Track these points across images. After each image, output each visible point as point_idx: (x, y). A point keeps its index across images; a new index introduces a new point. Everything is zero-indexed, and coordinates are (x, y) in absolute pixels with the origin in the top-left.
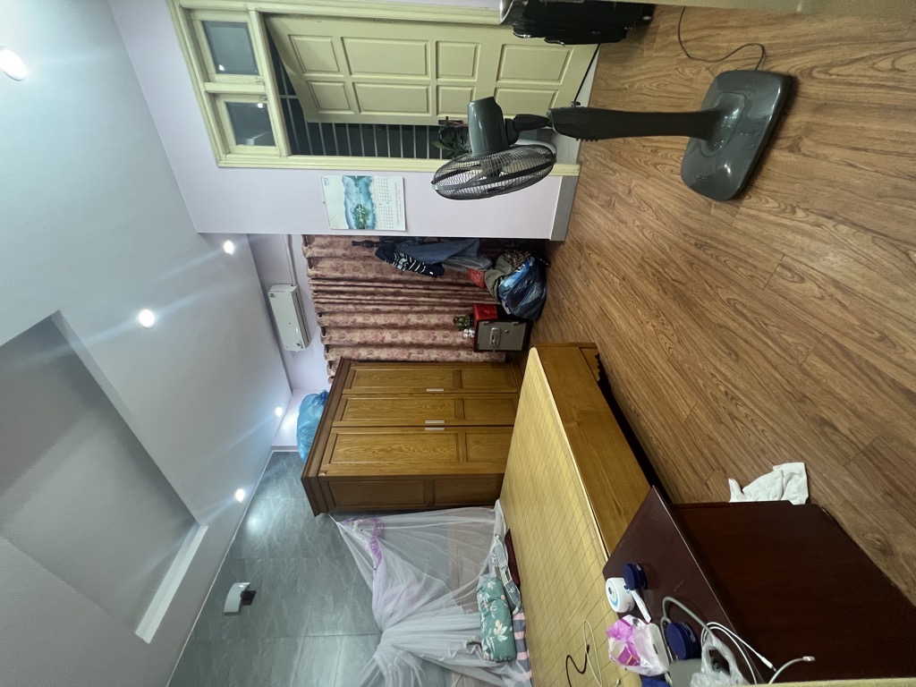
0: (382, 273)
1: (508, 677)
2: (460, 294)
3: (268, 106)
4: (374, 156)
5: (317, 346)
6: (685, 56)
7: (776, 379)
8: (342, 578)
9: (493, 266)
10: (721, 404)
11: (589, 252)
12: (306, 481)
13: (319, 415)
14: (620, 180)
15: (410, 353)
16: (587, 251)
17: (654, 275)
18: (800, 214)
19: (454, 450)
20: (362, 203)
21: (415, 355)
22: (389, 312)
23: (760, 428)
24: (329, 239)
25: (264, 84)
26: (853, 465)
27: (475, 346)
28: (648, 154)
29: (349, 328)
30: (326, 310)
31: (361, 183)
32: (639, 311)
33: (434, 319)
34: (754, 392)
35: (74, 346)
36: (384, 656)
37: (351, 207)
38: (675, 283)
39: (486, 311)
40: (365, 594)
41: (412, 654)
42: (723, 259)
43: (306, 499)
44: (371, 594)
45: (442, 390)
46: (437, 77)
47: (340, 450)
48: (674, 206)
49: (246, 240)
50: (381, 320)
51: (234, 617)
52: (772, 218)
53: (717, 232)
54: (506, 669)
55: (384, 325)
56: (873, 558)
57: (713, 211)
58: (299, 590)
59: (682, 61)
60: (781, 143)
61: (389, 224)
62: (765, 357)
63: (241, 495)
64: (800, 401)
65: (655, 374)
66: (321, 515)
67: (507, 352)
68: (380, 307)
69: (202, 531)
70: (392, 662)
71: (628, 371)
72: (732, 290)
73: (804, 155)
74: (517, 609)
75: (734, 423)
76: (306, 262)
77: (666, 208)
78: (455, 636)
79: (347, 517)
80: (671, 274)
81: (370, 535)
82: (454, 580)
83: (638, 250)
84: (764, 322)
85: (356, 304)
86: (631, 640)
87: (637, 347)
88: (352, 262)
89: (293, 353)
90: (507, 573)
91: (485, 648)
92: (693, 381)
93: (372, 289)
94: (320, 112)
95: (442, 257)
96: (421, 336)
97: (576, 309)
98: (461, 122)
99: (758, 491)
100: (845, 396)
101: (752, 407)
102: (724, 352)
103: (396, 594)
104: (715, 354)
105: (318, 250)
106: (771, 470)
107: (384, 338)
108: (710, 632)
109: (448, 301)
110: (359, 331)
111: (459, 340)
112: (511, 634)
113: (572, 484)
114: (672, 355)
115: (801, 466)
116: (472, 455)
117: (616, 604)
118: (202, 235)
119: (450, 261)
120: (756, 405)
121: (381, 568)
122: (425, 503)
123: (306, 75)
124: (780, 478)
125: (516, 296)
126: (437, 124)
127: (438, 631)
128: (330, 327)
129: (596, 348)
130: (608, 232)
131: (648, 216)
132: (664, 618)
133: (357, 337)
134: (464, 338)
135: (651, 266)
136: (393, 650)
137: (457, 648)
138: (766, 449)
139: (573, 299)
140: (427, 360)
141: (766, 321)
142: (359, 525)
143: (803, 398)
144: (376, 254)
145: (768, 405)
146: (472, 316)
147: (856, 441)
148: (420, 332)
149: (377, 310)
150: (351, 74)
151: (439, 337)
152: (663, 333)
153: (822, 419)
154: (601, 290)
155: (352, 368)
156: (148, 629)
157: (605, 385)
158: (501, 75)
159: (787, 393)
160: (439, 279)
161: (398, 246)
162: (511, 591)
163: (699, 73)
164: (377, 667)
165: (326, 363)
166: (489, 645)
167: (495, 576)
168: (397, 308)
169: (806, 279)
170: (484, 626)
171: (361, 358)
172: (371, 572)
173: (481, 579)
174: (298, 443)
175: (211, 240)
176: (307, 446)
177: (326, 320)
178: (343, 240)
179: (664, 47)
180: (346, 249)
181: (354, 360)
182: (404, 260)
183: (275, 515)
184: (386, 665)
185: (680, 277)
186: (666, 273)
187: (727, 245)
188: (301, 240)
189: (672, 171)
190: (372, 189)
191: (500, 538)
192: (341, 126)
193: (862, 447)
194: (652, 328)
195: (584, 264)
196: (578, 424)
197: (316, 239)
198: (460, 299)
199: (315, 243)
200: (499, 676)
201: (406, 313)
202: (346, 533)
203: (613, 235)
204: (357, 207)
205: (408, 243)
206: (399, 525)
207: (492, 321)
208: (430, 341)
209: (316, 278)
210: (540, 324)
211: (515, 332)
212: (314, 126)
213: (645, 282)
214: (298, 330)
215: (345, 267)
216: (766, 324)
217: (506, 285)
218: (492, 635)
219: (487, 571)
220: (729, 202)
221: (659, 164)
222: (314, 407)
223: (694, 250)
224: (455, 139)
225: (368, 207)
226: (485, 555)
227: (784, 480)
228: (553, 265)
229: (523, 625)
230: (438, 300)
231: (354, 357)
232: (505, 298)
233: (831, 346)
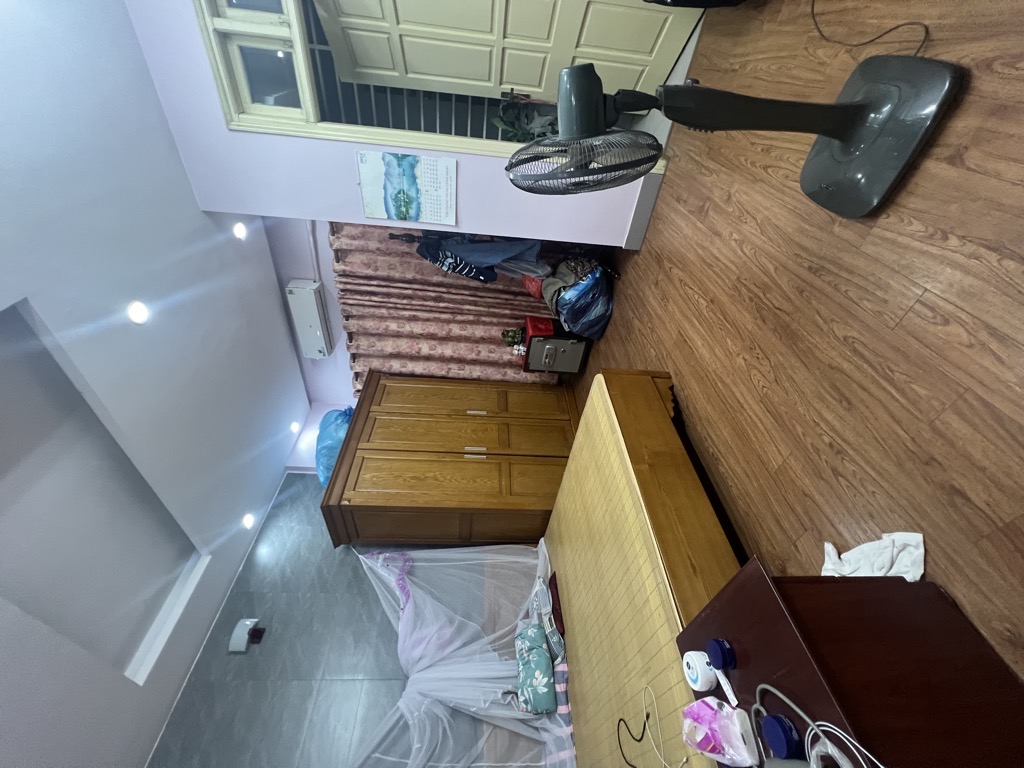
0: (422, 274)
1: (546, 730)
2: (512, 304)
3: (294, 56)
4: (420, 130)
5: (342, 354)
6: (818, 34)
7: (898, 436)
8: (364, 617)
9: (553, 274)
10: (823, 457)
11: (670, 266)
12: (327, 510)
13: (342, 434)
14: (717, 183)
15: (450, 369)
16: (667, 265)
17: (751, 300)
18: (953, 241)
19: (496, 482)
20: (406, 188)
21: (455, 370)
22: (428, 320)
23: (871, 488)
24: (360, 229)
25: (289, 26)
26: (985, 543)
27: (525, 365)
28: (758, 153)
29: (380, 336)
30: (355, 313)
31: (405, 163)
32: (728, 340)
33: (479, 331)
34: (867, 447)
35: (47, 341)
36: (409, 704)
37: (391, 191)
38: (777, 311)
39: (540, 326)
40: (390, 635)
41: (441, 702)
42: (844, 288)
43: (324, 527)
44: (397, 636)
45: (485, 413)
46: (505, 37)
47: (366, 476)
48: (786, 221)
49: (259, 223)
50: (417, 328)
51: (238, 657)
52: (917, 244)
53: (840, 255)
54: (545, 722)
55: (421, 335)
56: (998, 649)
57: (837, 229)
58: (315, 629)
59: (812, 39)
60: (938, 151)
61: (436, 216)
62: (885, 408)
63: (249, 521)
64: (927, 464)
65: (742, 414)
66: (342, 546)
67: (560, 374)
68: (419, 314)
69: (205, 561)
70: (419, 711)
71: (709, 408)
72: (851, 327)
73: (969, 169)
74: (559, 659)
75: (838, 481)
76: (332, 254)
77: (774, 221)
78: (488, 685)
79: (371, 549)
80: (774, 302)
81: (397, 571)
82: (490, 624)
83: (734, 268)
84: (889, 368)
85: (390, 308)
86: (715, 726)
87: (723, 382)
88: (387, 258)
89: (313, 361)
90: (550, 619)
91: (522, 699)
92: (791, 427)
93: (410, 292)
94: (358, 70)
95: (494, 260)
96: (463, 350)
97: (649, 331)
98: (528, 96)
99: (859, 560)
100: (986, 463)
101: (863, 464)
102: (834, 398)
103: (425, 638)
104: (823, 400)
105: (349, 241)
106: (879, 538)
107: (420, 349)
108: (821, 734)
109: (497, 311)
110: (392, 339)
111: (507, 357)
112: (551, 686)
113: (641, 534)
114: (766, 395)
115: (918, 537)
116: (516, 488)
117: (695, 681)
118: (208, 213)
119: (504, 264)
120: (868, 462)
121: (409, 608)
122: (460, 538)
123: (342, 19)
124: (890, 548)
125: (578, 311)
126: (499, 97)
127: (472, 679)
128: (358, 333)
129: (670, 378)
130: (698, 244)
131: (749, 229)
132: (757, 706)
133: (389, 346)
134: (512, 355)
135: (749, 290)
136: (420, 698)
137: (492, 697)
138: (875, 513)
139: (646, 319)
140: (469, 377)
141: (893, 367)
142: (385, 559)
143: (931, 461)
144: (418, 251)
145: (884, 465)
146: (524, 330)
147: (993, 516)
148: (462, 345)
149: (414, 316)
150: (398, 23)
151: (485, 352)
152: (757, 368)
153: (952, 486)
154: (682, 312)
155: (382, 382)
156: (140, 669)
157: (679, 421)
158: (582, 42)
159: (910, 453)
160: (488, 285)
161: (444, 242)
162: (555, 639)
163: (836, 55)
164: (402, 716)
165: (352, 374)
166: (527, 696)
167: (537, 622)
168: (437, 315)
169: (951, 320)
170: (521, 674)
171: (392, 371)
172: (397, 612)
173: (521, 625)
174: (317, 463)
175: (219, 221)
176: (327, 469)
177: (353, 324)
178: (378, 231)
179: (792, 21)
180: (380, 242)
181: (385, 373)
182: (450, 260)
183: (289, 545)
184: (412, 713)
185: (786, 306)
186: (768, 299)
187: (851, 272)
188: (328, 227)
189: (787, 177)
190: (418, 171)
191: (544, 582)
192: (381, 90)
193: (1001, 525)
194: (743, 362)
195: (662, 280)
196: (649, 465)
197: (346, 228)
198: (511, 309)
199: (344, 233)
200: (536, 729)
201: (448, 322)
202: (370, 568)
203: (704, 248)
204: (399, 193)
205: (456, 241)
206: (431, 560)
207: (547, 338)
208: (473, 356)
209: (344, 274)
210: (602, 345)
211: (572, 351)
212: (347, 87)
213: (739, 307)
214: (319, 333)
215: (378, 264)
216: (892, 371)
217: (567, 297)
218: (531, 685)
219: (527, 616)
220: (860, 220)
221: (769, 167)
222: (338, 425)
223: (806, 274)
224: (518, 118)
225: (413, 193)
226: (525, 598)
227: (896, 550)
228: (623, 277)
229: (566, 676)
230: (486, 309)
231: (385, 369)
232: (565, 312)
233: (975, 403)
